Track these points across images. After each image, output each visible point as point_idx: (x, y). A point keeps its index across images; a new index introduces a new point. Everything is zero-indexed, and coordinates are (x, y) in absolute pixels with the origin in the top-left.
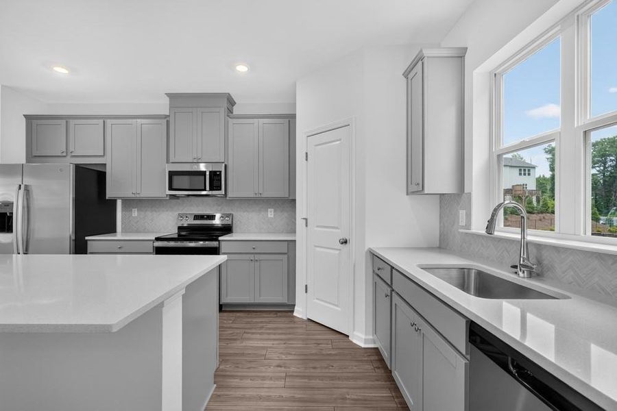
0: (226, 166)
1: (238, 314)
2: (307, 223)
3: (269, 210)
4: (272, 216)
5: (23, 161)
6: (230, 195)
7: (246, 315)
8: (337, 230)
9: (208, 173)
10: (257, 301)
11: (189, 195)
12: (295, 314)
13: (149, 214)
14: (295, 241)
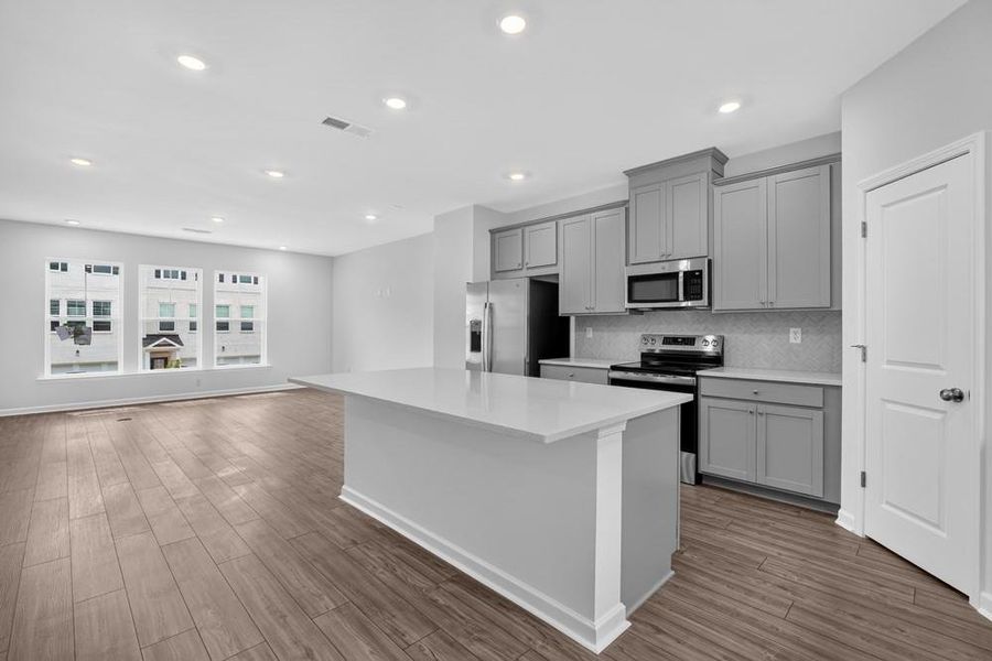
0: (710, 262)
1: (727, 495)
2: (864, 354)
3: (792, 330)
4: (799, 341)
5: (489, 279)
6: (716, 306)
7: (740, 498)
8: (938, 372)
9: (681, 275)
10: (761, 481)
11: (655, 309)
12: (837, 522)
13: (606, 334)
14: (840, 387)
